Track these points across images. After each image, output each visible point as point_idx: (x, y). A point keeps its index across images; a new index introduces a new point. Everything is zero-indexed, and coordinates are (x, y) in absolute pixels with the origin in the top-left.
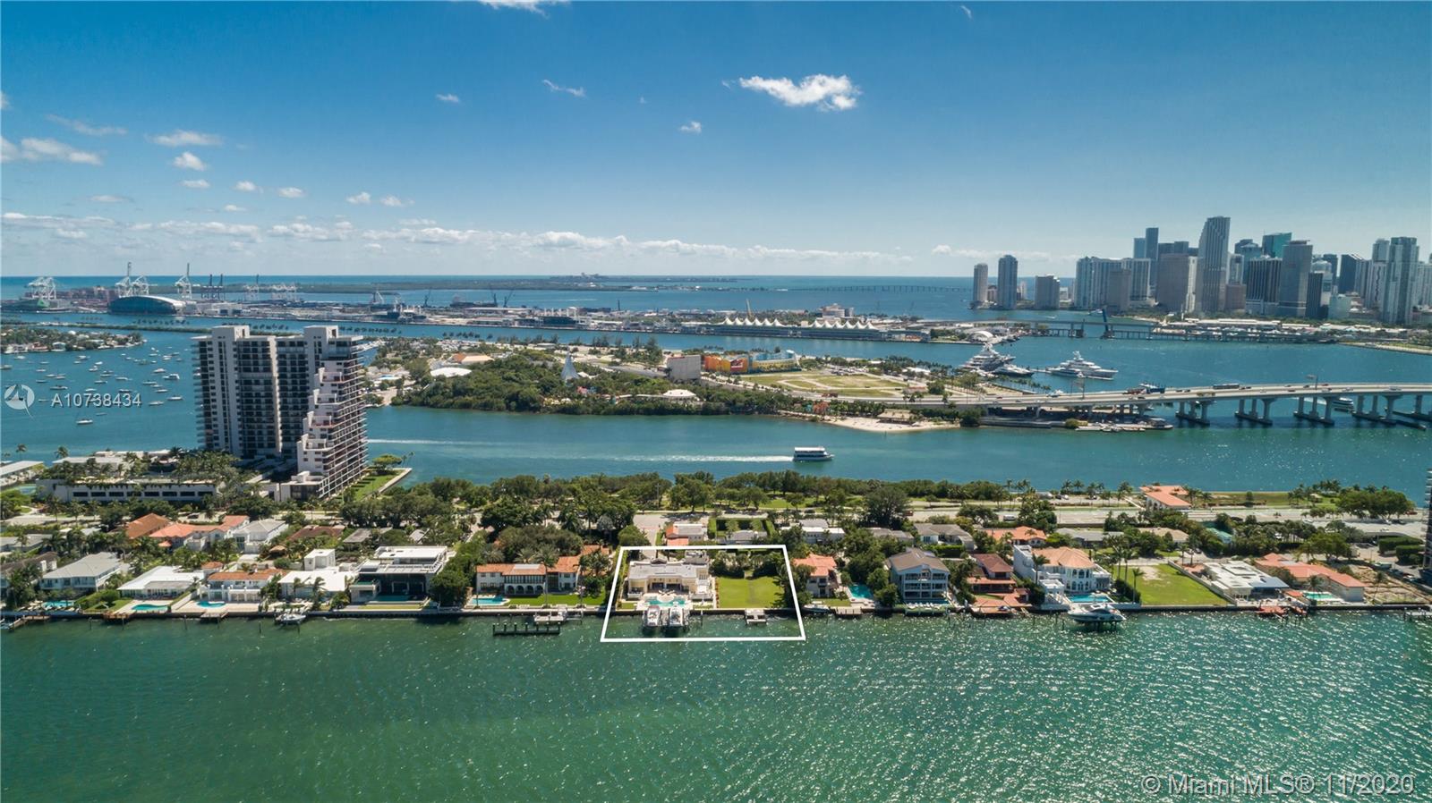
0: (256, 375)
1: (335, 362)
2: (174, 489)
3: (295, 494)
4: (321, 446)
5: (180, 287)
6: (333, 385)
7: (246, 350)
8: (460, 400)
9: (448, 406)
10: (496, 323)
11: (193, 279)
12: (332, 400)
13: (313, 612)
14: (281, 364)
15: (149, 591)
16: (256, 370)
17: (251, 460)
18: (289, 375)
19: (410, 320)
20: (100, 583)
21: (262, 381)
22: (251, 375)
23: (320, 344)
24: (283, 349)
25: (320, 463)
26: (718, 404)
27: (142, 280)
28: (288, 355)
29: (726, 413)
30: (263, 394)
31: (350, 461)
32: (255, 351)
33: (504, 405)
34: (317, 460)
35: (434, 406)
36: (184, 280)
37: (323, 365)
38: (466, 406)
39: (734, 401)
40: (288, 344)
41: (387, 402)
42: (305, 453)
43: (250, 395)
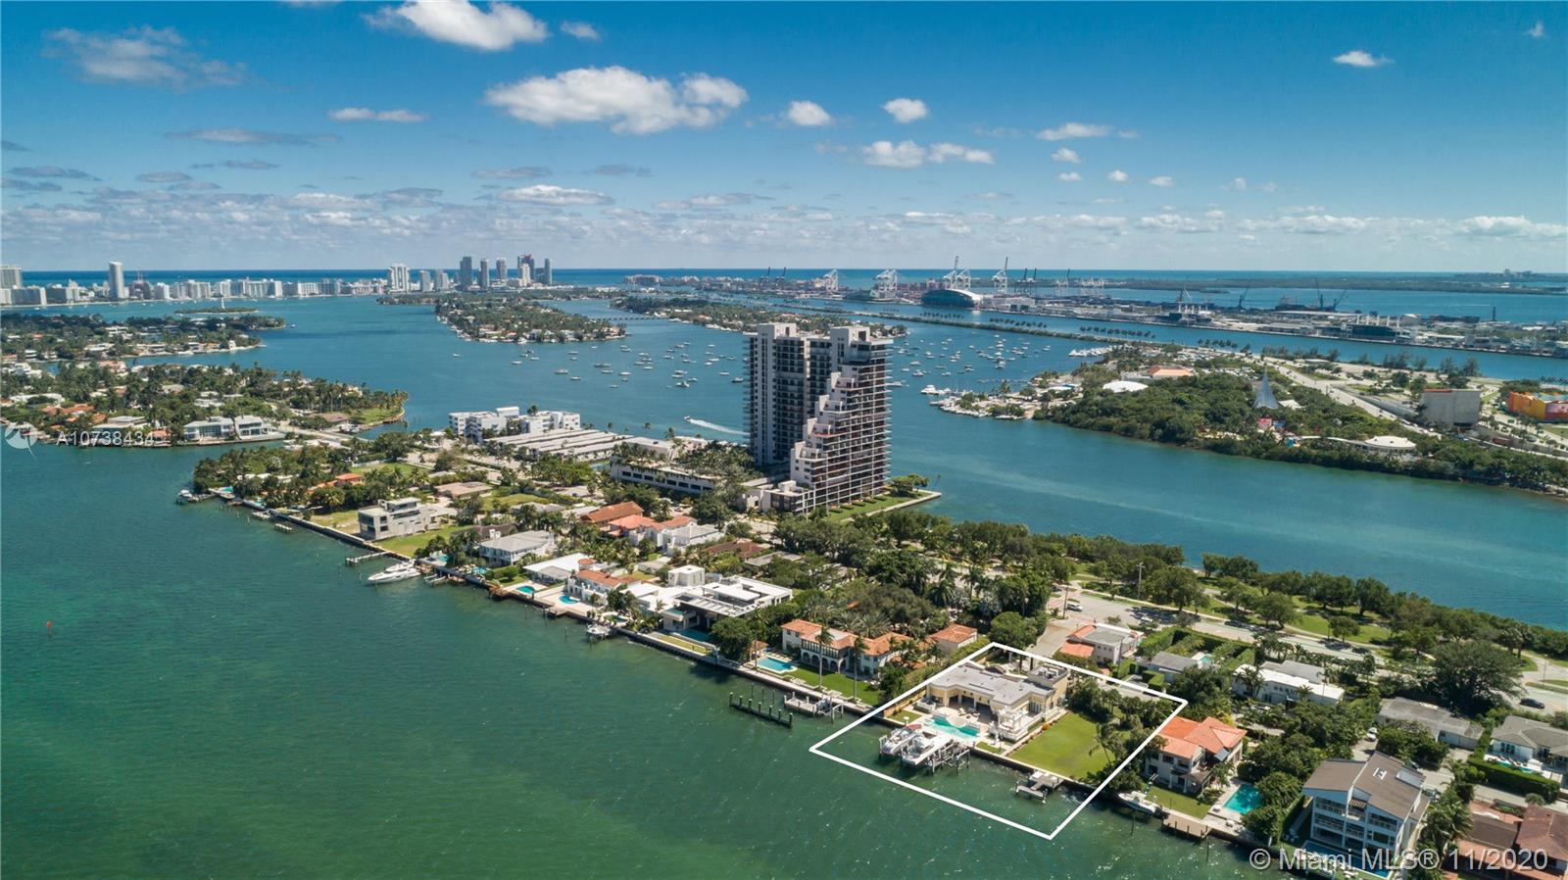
0: (792, 375)
1: (851, 367)
2: (687, 481)
3: (774, 503)
4: (813, 455)
5: (997, 281)
6: (843, 392)
7: (785, 349)
8: (1105, 420)
9: (1086, 427)
10: (1292, 331)
11: (1009, 273)
12: (837, 408)
13: (624, 630)
14: (813, 365)
15: (543, 575)
16: (792, 370)
17: (780, 462)
18: (818, 377)
19: (1192, 323)
20: (516, 558)
21: (796, 382)
22: (787, 375)
23: (843, 345)
24: (814, 349)
25: (808, 474)
26: (1442, 464)
27: (966, 274)
28: (818, 357)
29: (1454, 478)
30: (796, 395)
31: (853, 477)
32: (792, 350)
33: (1148, 432)
34: (807, 470)
35: (1074, 425)
36: (1001, 274)
37: (840, 370)
38: (1107, 429)
39: (1471, 463)
40: (818, 344)
41: (1030, 415)
42: (797, 461)
43: (785, 395)
